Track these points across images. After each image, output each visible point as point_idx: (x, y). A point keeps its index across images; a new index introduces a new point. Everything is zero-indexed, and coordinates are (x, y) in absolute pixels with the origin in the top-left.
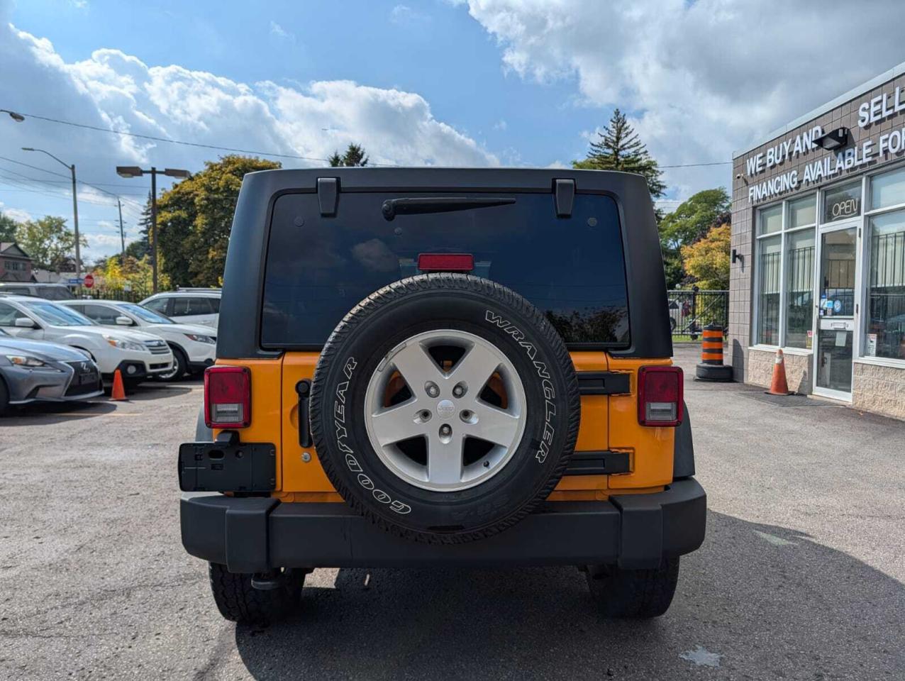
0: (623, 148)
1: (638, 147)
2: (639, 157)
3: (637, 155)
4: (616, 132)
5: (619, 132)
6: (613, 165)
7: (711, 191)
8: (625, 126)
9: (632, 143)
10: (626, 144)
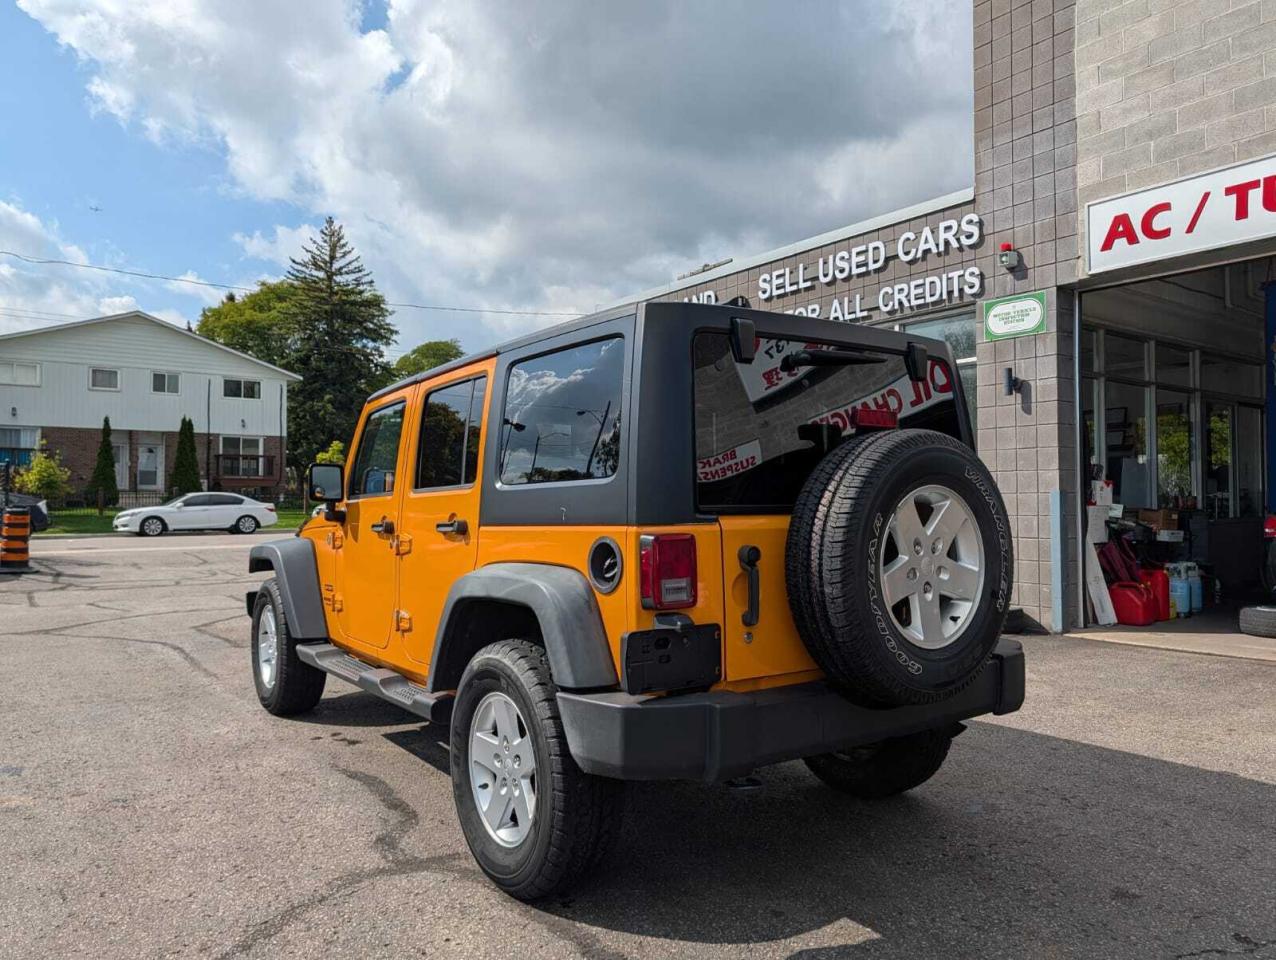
0: (339, 272)
1: (360, 274)
2: (361, 288)
3: (358, 285)
4: (328, 248)
5: (333, 249)
6: (324, 295)
7: (441, 343)
8: (342, 242)
9: (351, 267)
10: (344, 267)
